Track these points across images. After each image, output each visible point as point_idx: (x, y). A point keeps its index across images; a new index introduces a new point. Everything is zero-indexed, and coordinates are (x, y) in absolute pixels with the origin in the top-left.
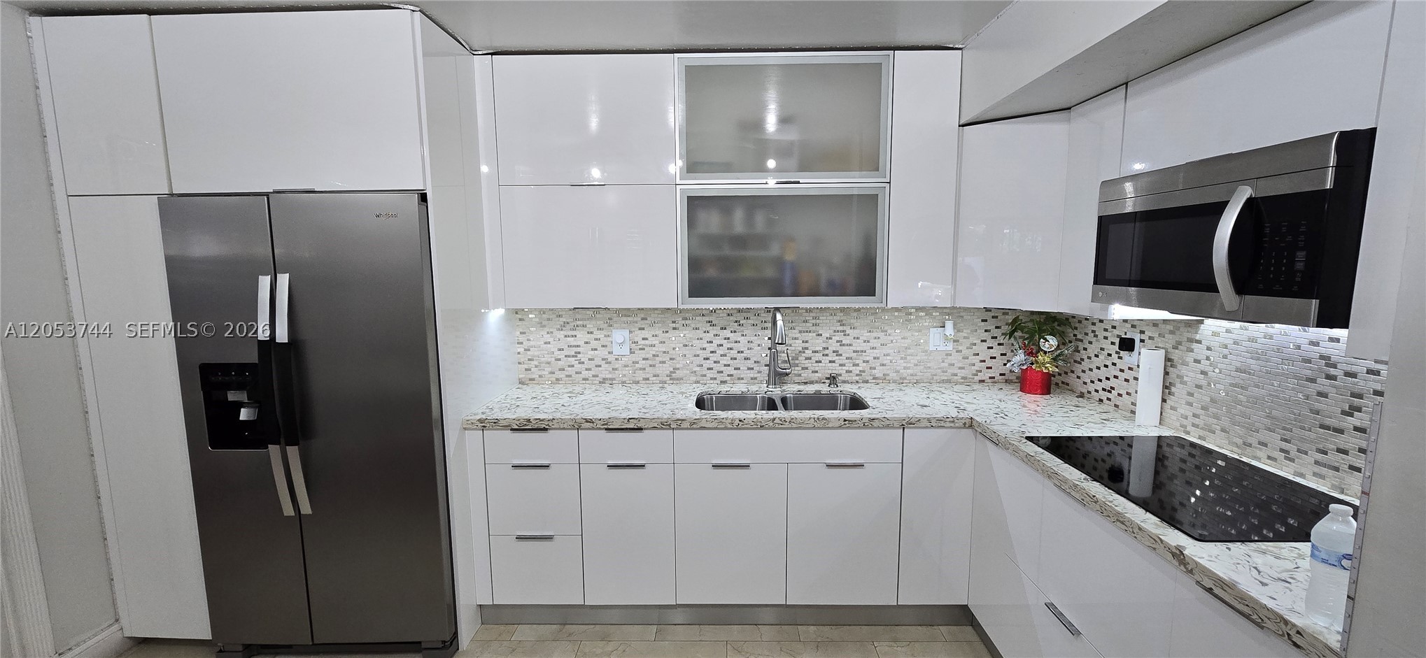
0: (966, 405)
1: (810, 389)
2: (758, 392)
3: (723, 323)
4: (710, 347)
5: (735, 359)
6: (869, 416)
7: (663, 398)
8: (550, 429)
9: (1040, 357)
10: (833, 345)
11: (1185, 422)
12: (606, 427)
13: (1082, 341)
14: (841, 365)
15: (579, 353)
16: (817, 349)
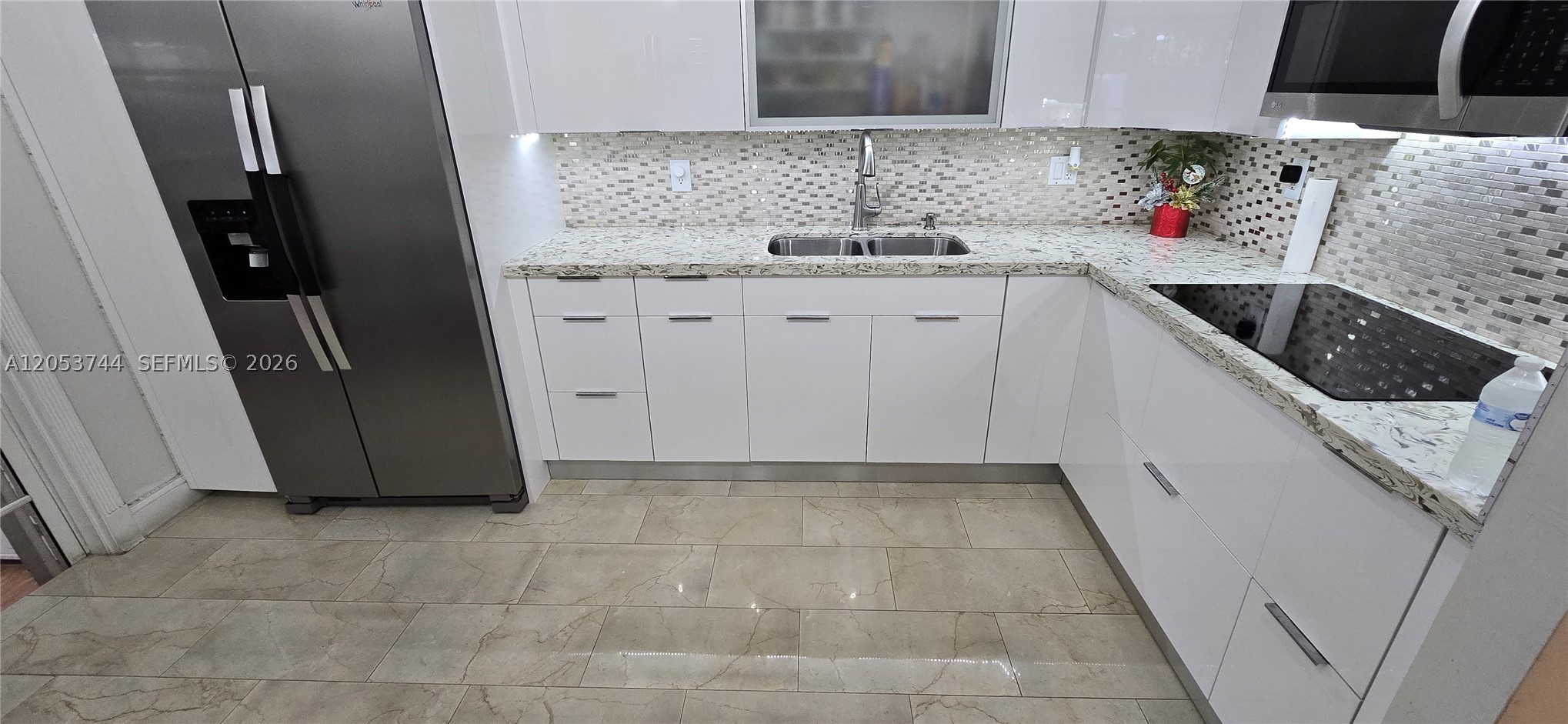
0: (1083, 250)
1: (902, 232)
2: (840, 236)
3: (802, 151)
4: (786, 182)
5: (816, 196)
6: (969, 262)
7: (732, 242)
8: (602, 277)
9: (1180, 192)
10: (933, 179)
11: (1343, 268)
12: (664, 274)
13: (1234, 171)
14: (940, 203)
15: (632, 189)
16: (913, 183)
